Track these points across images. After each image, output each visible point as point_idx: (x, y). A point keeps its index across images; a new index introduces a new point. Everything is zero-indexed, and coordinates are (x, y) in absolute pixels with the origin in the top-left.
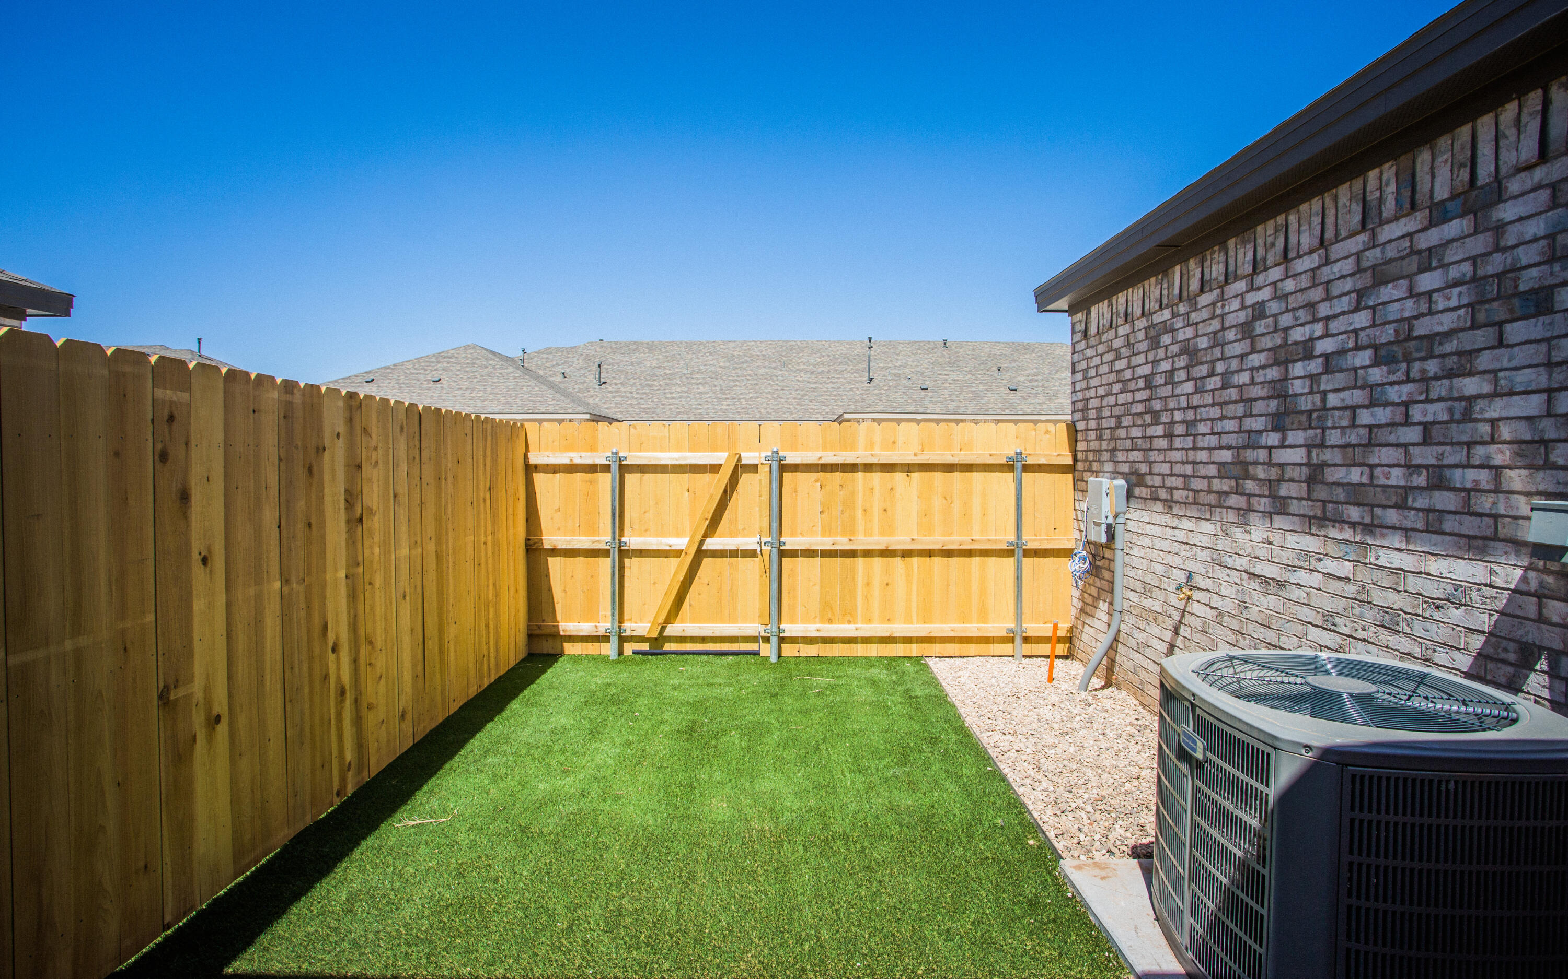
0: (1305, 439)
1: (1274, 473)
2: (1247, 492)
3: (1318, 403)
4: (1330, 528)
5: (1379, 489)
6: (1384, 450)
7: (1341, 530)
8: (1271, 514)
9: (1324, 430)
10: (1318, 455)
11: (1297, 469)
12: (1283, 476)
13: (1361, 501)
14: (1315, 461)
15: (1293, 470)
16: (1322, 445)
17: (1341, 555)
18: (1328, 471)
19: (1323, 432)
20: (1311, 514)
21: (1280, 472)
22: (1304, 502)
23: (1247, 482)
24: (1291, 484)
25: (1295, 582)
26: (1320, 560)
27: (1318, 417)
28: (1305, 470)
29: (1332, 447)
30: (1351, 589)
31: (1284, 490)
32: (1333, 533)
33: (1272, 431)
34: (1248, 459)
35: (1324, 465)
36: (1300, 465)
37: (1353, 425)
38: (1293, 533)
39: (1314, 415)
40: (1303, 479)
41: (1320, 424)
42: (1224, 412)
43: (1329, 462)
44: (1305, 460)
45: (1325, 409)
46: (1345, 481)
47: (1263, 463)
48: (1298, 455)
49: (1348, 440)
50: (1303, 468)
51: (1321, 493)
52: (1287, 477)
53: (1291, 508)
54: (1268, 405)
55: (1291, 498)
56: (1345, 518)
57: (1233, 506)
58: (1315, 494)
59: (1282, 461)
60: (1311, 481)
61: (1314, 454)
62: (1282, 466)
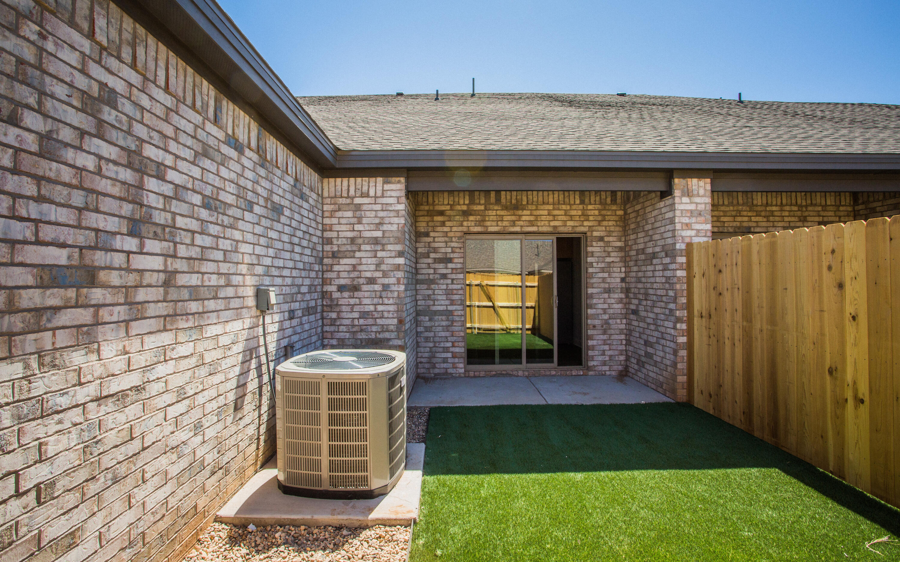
0: (161, 248)
1: (131, 279)
2: (93, 302)
3: (170, 221)
4: (180, 321)
5: (206, 288)
6: (209, 263)
7: (187, 320)
8: (127, 322)
9: (175, 244)
10: (172, 264)
11: (155, 275)
12: (141, 282)
13: (198, 298)
14: (170, 269)
15: (151, 276)
16: (174, 256)
17: (187, 339)
18: (178, 276)
19: (175, 246)
20: (165, 313)
21: (138, 278)
22: (160, 304)
23: (94, 290)
24: (149, 288)
25: (155, 378)
26: (173, 349)
27: (170, 232)
28: (162, 276)
29: (182, 258)
30: (193, 361)
31: (141, 295)
32: (182, 324)
33: (128, 235)
34: (97, 264)
35: (176, 272)
36: (159, 271)
37: (193, 244)
38: (150, 335)
39: (167, 230)
40: (160, 283)
41: (172, 238)
42: (43, 192)
43: (179, 270)
44: (162, 268)
45: (174, 227)
46: (189, 284)
47: (120, 269)
48: (157, 263)
49: (190, 254)
50: (161, 274)
51: (173, 294)
52: (145, 283)
53: (148, 311)
54: (121, 207)
55: (148, 302)
56: (189, 312)
57: (68, 324)
58: (169, 296)
59: (141, 267)
60: (167, 284)
61: (169, 263)
62: (141, 272)
